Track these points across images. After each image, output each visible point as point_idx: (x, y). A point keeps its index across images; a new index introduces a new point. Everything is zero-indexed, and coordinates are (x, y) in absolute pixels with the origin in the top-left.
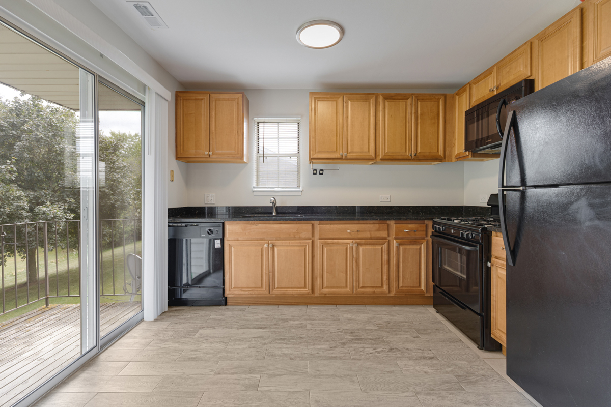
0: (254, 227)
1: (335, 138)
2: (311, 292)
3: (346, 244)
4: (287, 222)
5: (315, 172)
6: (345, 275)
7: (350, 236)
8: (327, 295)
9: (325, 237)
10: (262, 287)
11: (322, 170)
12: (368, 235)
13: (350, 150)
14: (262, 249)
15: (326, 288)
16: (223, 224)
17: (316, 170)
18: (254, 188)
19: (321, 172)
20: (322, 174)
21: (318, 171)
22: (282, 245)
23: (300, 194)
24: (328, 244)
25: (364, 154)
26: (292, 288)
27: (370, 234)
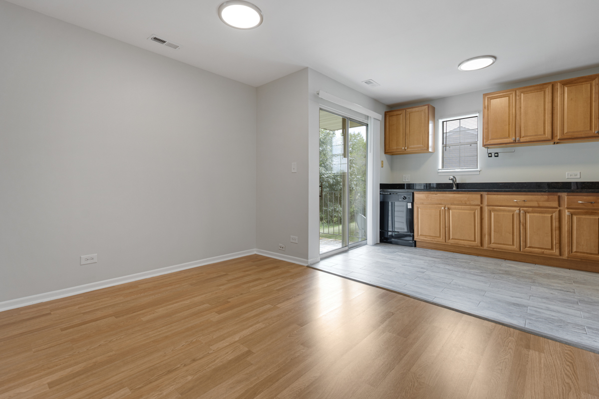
0: (434, 195)
1: (508, 126)
2: (479, 245)
3: (514, 211)
4: (460, 192)
5: (490, 155)
6: (512, 235)
7: (516, 204)
8: (495, 250)
9: (493, 204)
10: (440, 237)
11: (497, 153)
12: (535, 204)
13: (523, 134)
14: (440, 211)
15: (494, 243)
16: (413, 193)
17: (491, 153)
18: (439, 170)
19: (496, 155)
20: (498, 156)
21: (493, 155)
22: (455, 209)
23: (478, 173)
24: (494, 210)
25: (539, 137)
26: (463, 240)
27: (538, 204)
